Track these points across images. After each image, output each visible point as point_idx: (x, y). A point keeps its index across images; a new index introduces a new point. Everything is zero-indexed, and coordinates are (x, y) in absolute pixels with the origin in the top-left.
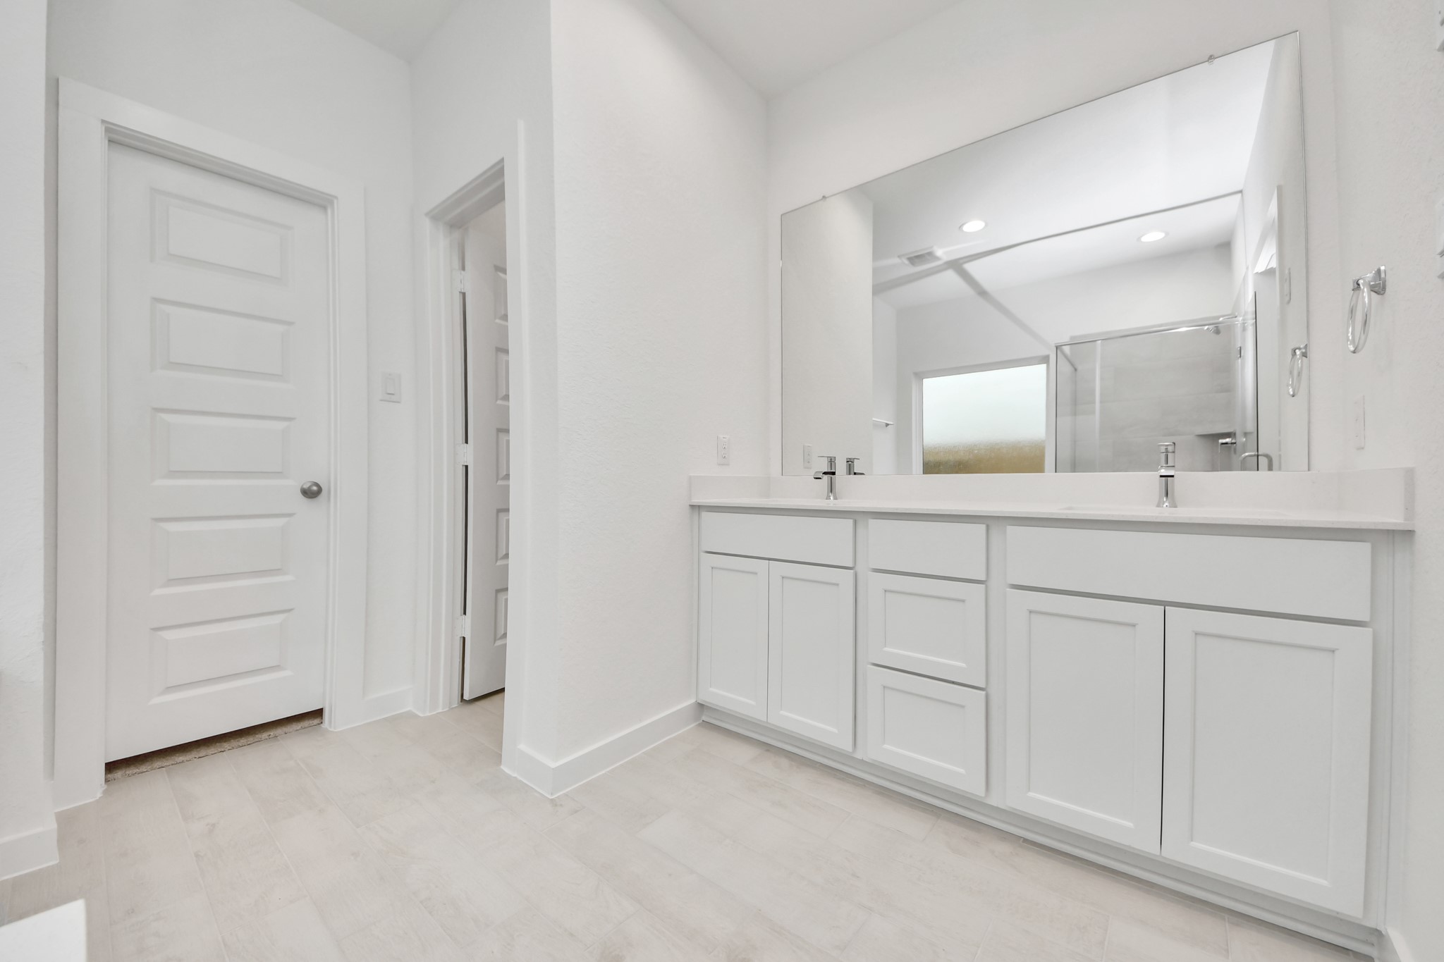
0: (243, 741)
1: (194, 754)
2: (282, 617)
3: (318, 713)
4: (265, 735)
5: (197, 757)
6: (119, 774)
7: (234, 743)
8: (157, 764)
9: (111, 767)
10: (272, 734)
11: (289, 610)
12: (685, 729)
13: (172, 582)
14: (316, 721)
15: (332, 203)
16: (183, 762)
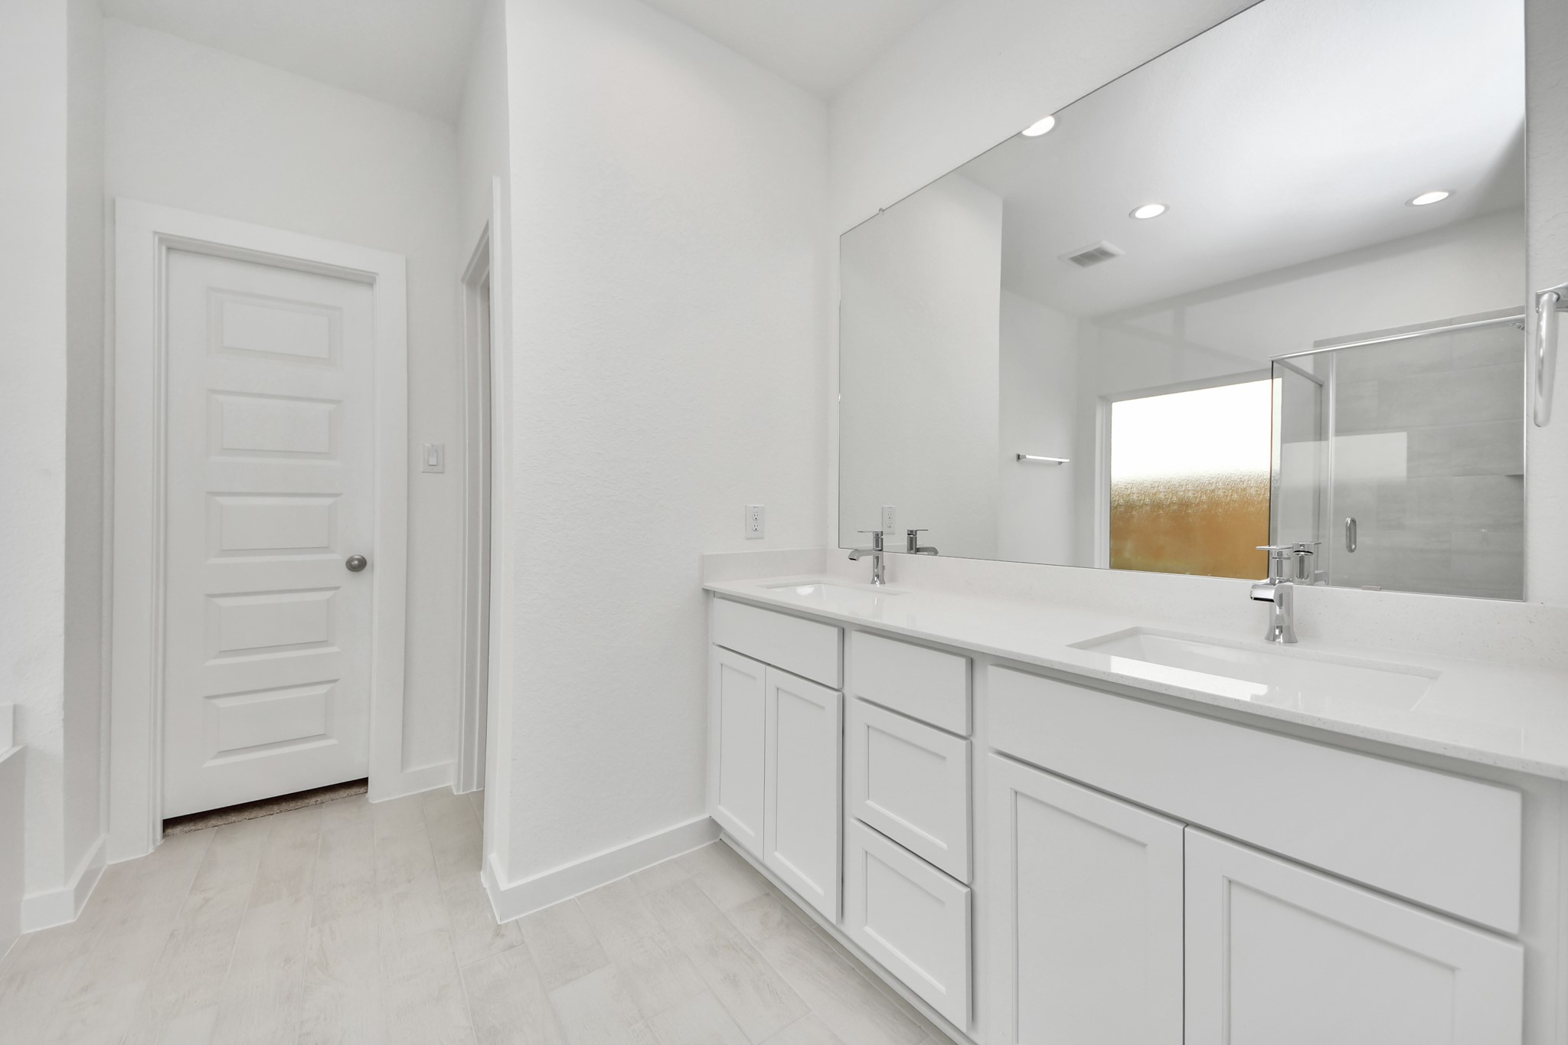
0: (292, 805)
1: (246, 815)
2: (328, 686)
3: (364, 782)
4: (312, 801)
5: (247, 818)
6: (177, 830)
7: (284, 806)
8: (213, 822)
9: (169, 824)
10: (319, 800)
11: (335, 681)
12: (698, 848)
13: (224, 653)
14: (362, 790)
15: (374, 279)
16: (234, 822)
